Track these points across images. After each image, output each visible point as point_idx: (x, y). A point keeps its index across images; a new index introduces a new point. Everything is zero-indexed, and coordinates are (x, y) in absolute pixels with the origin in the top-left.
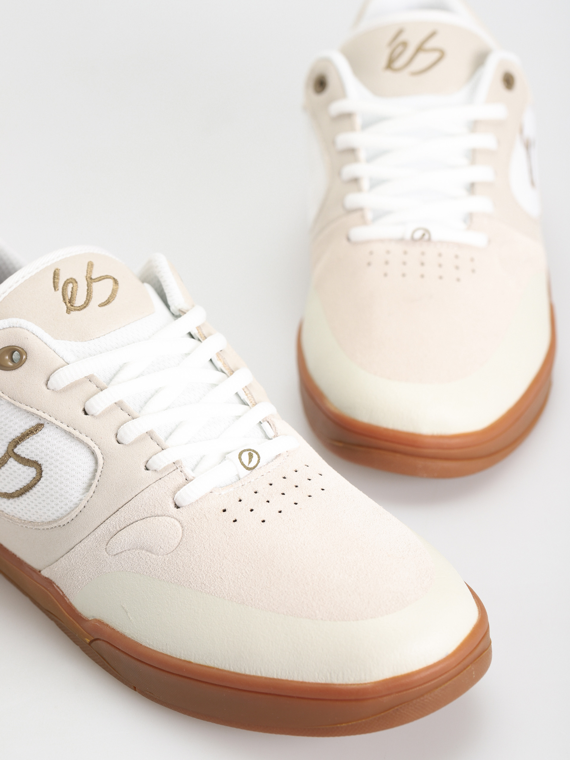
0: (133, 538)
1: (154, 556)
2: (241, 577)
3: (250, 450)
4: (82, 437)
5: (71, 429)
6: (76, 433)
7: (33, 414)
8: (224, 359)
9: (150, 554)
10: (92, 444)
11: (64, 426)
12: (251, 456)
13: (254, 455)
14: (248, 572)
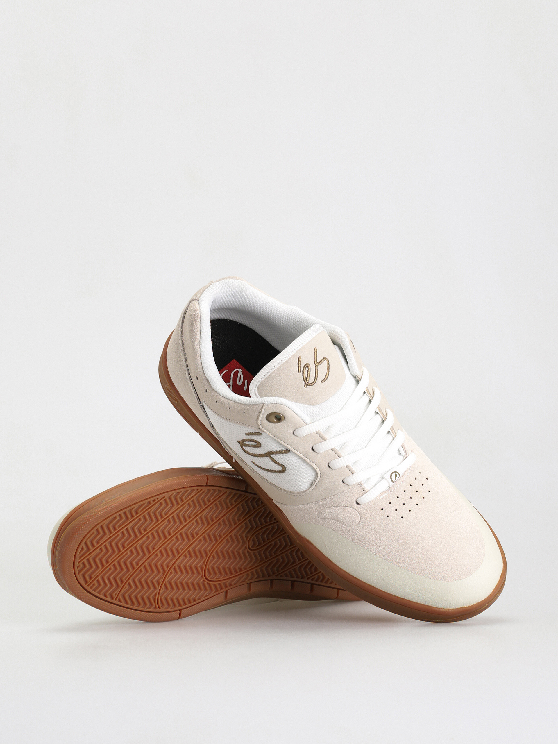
0: (334, 515)
1: (344, 526)
2: (390, 548)
3: (396, 472)
4: (311, 463)
5: (305, 458)
6: (308, 460)
7: (281, 444)
8: (380, 407)
9: (342, 525)
10: (315, 467)
11: (301, 455)
12: (396, 475)
13: (397, 474)
14: (393, 546)
